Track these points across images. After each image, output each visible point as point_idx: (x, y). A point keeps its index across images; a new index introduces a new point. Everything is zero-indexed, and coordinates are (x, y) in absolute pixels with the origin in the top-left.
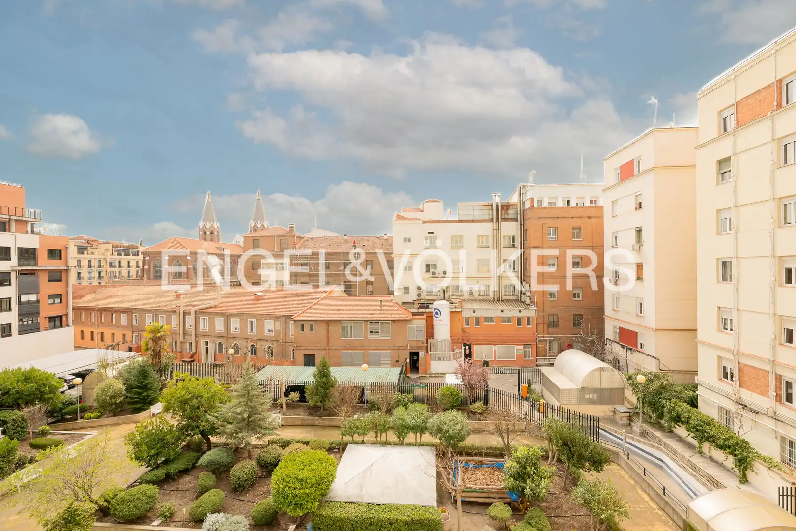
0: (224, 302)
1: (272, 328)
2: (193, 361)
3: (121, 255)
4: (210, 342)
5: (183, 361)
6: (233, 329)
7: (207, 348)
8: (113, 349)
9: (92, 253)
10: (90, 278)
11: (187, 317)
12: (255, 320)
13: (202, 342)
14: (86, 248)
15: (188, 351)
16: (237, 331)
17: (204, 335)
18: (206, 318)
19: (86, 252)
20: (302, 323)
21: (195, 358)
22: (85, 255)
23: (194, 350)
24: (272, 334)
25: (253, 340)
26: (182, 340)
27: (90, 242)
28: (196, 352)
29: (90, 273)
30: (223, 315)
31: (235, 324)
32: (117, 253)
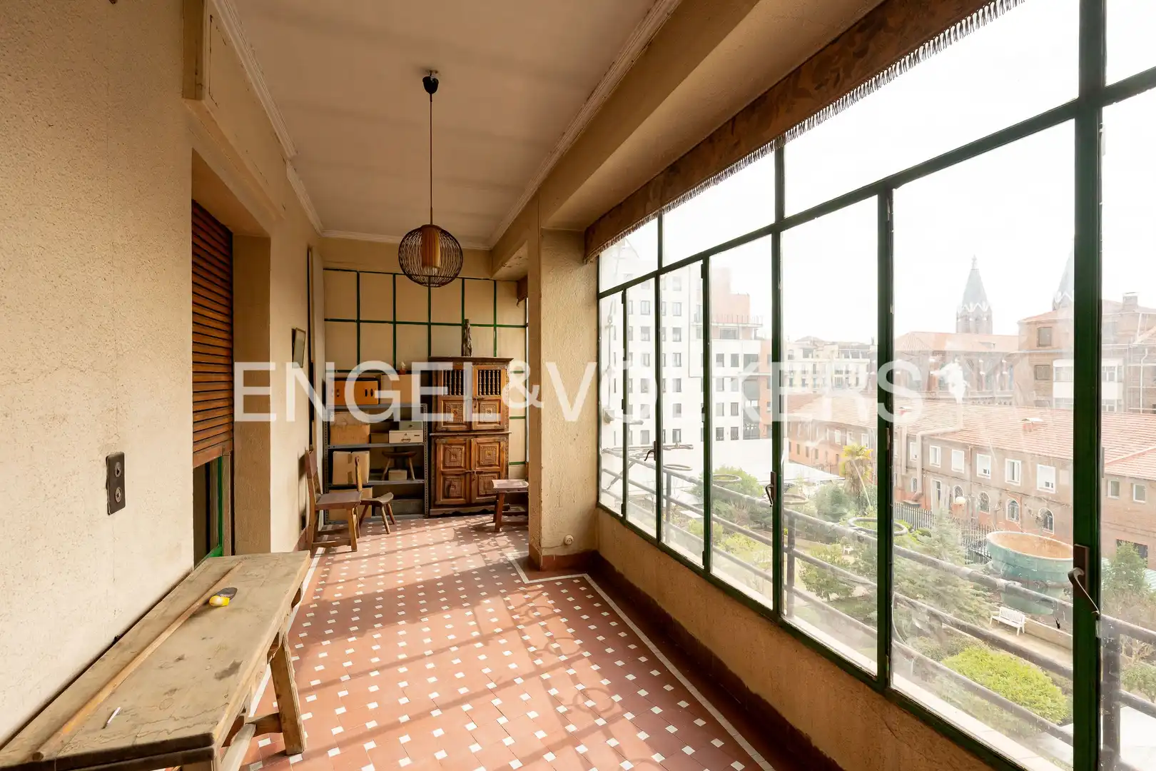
0: (969, 429)
1: (1052, 480)
2: (919, 506)
3: (848, 357)
4: (943, 483)
5: (905, 502)
6: (979, 471)
7: (939, 492)
8: (822, 469)
9: (817, 356)
10: (814, 386)
11: (911, 443)
12: (1020, 462)
13: (932, 481)
14: (811, 351)
15: (912, 491)
16: (987, 474)
17: (935, 472)
18: (939, 448)
19: (810, 355)
20: (1117, 479)
21: (922, 501)
22: (810, 359)
23: (919, 491)
24: (1053, 491)
25: (1014, 494)
26: (904, 474)
27: (816, 343)
28: (922, 494)
29: (814, 379)
30: (965, 446)
31: (984, 463)
32: (843, 355)
